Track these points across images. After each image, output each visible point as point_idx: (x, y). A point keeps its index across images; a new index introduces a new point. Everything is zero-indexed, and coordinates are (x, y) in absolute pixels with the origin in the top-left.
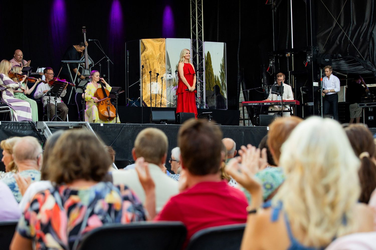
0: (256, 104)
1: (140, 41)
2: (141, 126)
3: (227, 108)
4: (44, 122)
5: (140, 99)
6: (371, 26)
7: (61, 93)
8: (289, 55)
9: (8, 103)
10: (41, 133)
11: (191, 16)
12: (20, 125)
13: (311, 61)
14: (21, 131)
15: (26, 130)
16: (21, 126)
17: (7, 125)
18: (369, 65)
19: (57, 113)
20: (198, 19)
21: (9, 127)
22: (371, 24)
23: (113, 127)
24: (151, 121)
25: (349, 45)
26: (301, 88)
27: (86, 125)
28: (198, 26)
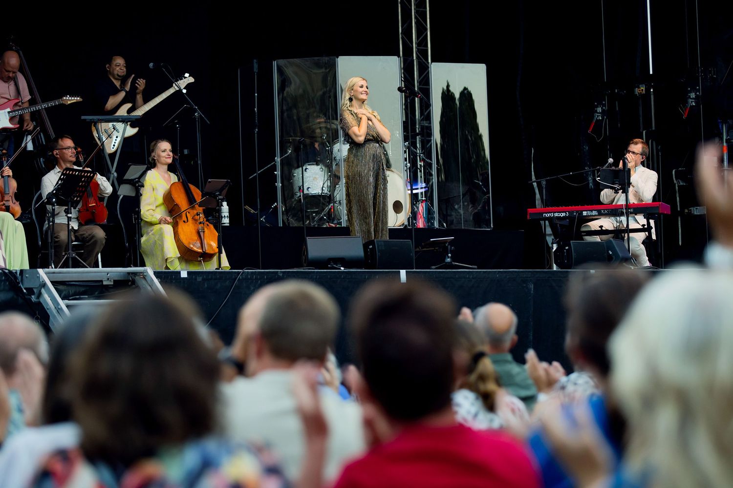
0: (563, 214)
1: (275, 63)
2: (281, 275)
3: (492, 226)
4: (40, 271)
5: (277, 208)
8: (642, 90)
10: (34, 298)
13: (698, 104)
19: (73, 246)
20: (417, 8)
23: (211, 278)
24: (305, 262)
26: (674, 171)
27: (144, 276)
28: (415, 23)
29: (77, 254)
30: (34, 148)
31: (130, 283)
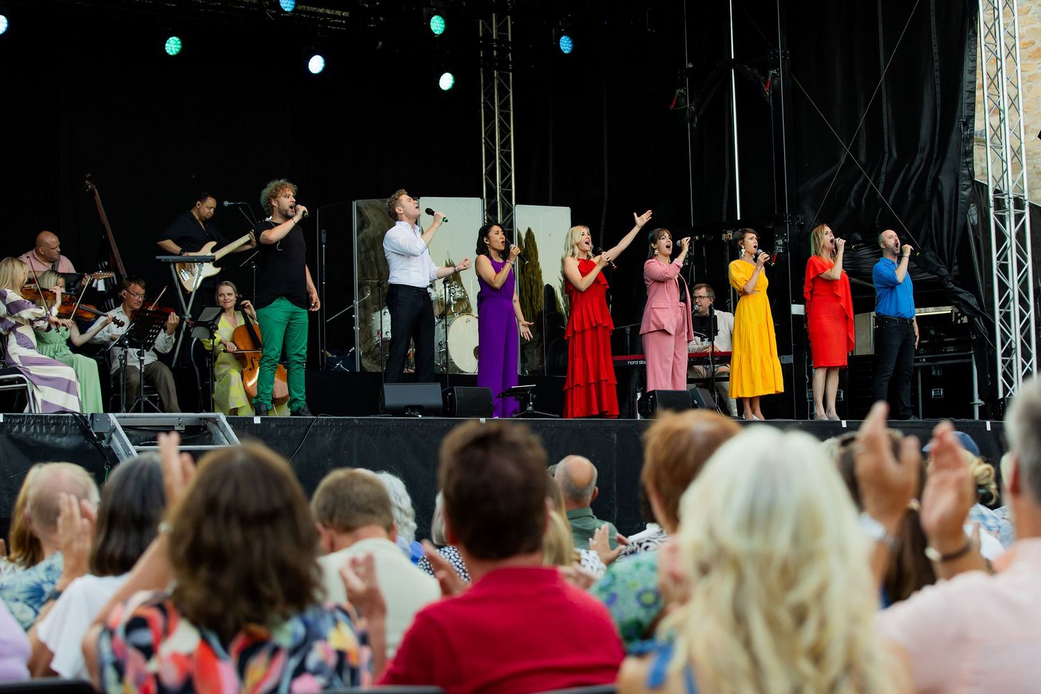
1: (355, 204)
2: (357, 422)
4: (111, 415)
5: (355, 352)
6: (933, 162)
7: (156, 338)
8: (730, 236)
9: (21, 365)
10: (104, 443)
11: (483, 141)
12: (52, 422)
13: (785, 251)
14: (53, 438)
15: (65, 435)
16: (54, 424)
17: (18, 423)
18: (931, 259)
19: (145, 389)
20: (501, 148)
21: (24, 429)
22: (935, 156)
23: (285, 426)
24: (382, 409)
25: (880, 211)
27: (215, 421)
28: (499, 164)
29: (150, 398)
30: (106, 289)
31: (202, 429)
